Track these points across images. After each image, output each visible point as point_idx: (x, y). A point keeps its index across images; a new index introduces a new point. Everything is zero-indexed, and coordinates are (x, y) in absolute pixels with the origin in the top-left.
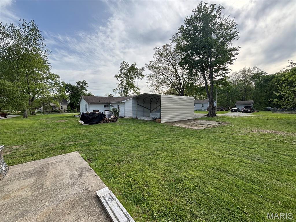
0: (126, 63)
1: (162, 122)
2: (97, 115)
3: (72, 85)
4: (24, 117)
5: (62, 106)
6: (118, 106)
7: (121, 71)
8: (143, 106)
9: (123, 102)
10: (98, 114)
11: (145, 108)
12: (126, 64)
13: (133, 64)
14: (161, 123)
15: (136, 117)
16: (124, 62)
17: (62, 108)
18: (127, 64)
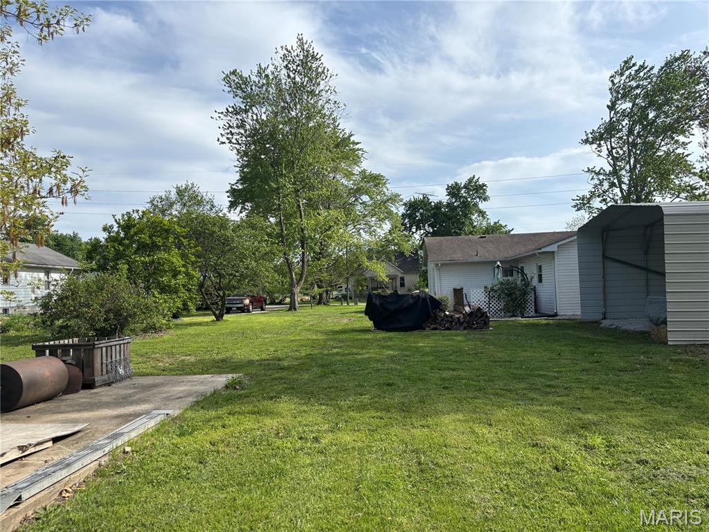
0: (640, 63)
1: (672, 339)
2: (411, 301)
3: (434, 200)
4: (290, 309)
5: (402, 279)
6: (540, 268)
7: (612, 107)
8: (641, 264)
9: (543, 250)
10: (414, 298)
11: (651, 276)
12: (636, 68)
13: (666, 64)
14: (666, 343)
15: (598, 317)
16: (626, 62)
17: (402, 285)
18: (642, 67)
